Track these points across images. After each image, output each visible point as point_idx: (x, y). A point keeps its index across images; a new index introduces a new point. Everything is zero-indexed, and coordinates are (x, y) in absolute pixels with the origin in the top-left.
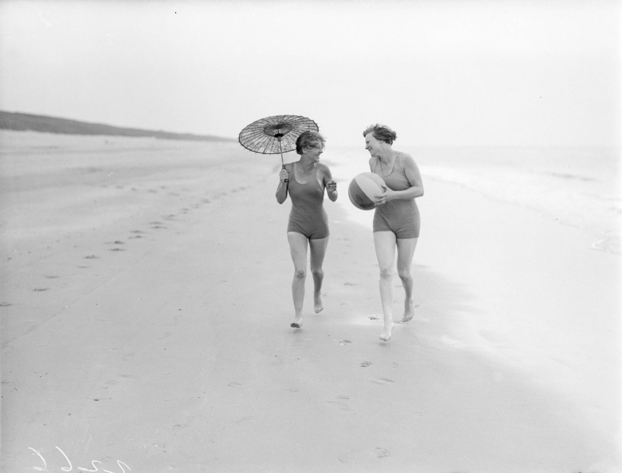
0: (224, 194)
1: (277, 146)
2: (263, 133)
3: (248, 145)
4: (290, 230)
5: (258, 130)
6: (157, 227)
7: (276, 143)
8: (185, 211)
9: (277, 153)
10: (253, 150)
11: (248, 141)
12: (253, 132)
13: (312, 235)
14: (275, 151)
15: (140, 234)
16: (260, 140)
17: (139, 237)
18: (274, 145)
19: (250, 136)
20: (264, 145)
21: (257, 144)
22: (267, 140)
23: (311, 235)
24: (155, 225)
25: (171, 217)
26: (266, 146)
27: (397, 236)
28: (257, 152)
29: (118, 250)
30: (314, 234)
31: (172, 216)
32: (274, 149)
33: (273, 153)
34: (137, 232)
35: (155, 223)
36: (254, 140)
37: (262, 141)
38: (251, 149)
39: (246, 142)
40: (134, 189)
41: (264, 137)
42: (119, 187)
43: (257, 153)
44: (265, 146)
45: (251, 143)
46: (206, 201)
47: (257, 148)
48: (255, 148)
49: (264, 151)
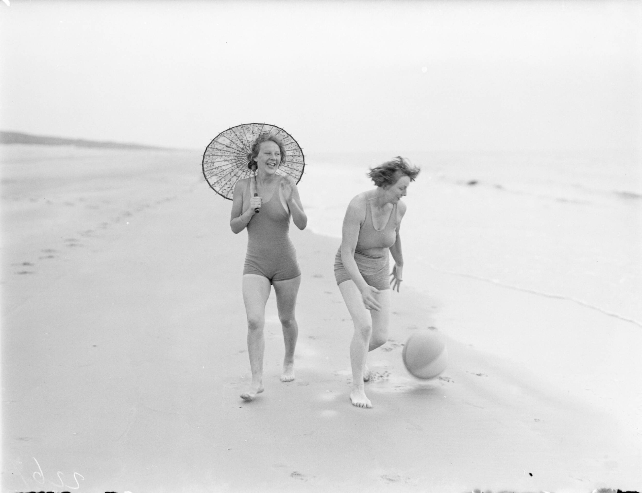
0: (148, 206)
2: (235, 155)
3: (207, 161)
4: (246, 272)
6: (72, 245)
8: (105, 225)
11: (213, 155)
13: (274, 275)
15: (52, 254)
16: (223, 163)
17: (51, 257)
21: (216, 168)
23: (272, 275)
24: (69, 243)
25: (88, 233)
28: (206, 179)
29: (25, 273)
30: (275, 274)
31: (89, 231)
34: (49, 251)
35: (70, 240)
38: (206, 170)
39: (211, 154)
40: (48, 202)
41: (230, 162)
42: (32, 200)
43: (205, 181)
46: (128, 214)
47: (211, 173)
48: (210, 172)
49: (215, 183)
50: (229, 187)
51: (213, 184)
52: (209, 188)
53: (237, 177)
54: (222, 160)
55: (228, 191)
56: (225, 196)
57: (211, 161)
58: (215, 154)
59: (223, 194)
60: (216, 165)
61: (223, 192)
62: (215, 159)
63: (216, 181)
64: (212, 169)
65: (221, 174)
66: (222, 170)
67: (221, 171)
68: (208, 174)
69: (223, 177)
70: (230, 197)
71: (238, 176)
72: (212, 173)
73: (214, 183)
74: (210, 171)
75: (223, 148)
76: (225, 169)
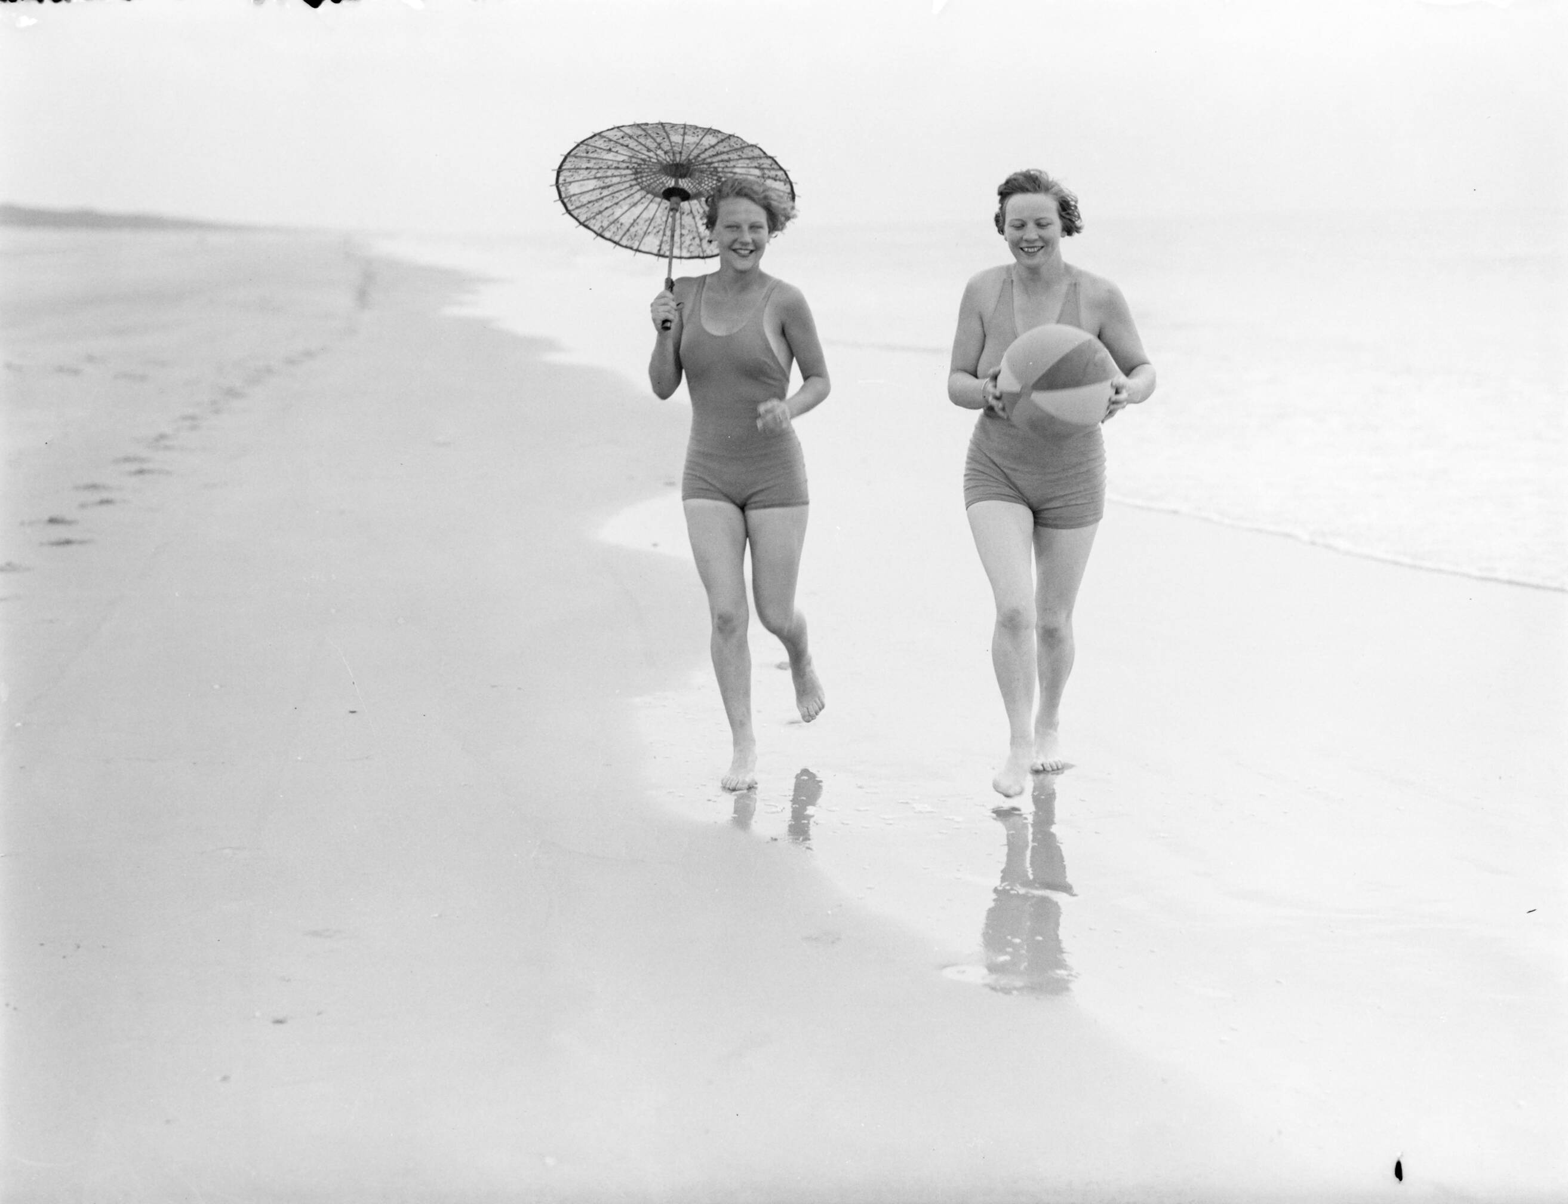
1: (695, 235)
2: (638, 187)
3: (602, 227)
5: (613, 176)
7: (690, 226)
9: (699, 257)
10: (624, 242)
11: (597, 214)
12: (600, 184)
14: (692, 249)
15: (106, 494)
16: (637, 211)
17: (106, 502)
18: (684, 232)
19: (596, 195)
20: (655, 231)
21: (632, 225)
22: (658, 214)
26: (661, 233)
27: (1039, 518)
28: (637, 250)
32: (690, 245)
33: (688, 255)
34: (94, 487)
36: (618, 212)
37: (645, 215)
38: (617, 239)
39: (592, 215)
41: (646, 202)
43: (638, 254)
44: (658, 232)
45: (611, 219)
47: (633, 236)
48: (630, 237)
49: (660, 246)
50: (694, 238)
51: (659, 250)
52: (658, 260)
53: (688, 214)
54: (626, 208)
55: (698, 245)
56: (701, 255)
57: (608, 221)
58: (601, 209)
59: (695, 254)
60: (627, 220)
61: (691, 250)
62: (613, 214)
63: (658, 243)
64: (628, 230)
65: (654, 227)
66: (646, 221)
67: (647, 223)
68: (629, 241)
69: (665, 229)
70: (712, 252)
71: (689, 212)
72: (635, 235)
73: (658, 248)
74: (628, 234)
75: (601, 194)
76: (651, 217)
